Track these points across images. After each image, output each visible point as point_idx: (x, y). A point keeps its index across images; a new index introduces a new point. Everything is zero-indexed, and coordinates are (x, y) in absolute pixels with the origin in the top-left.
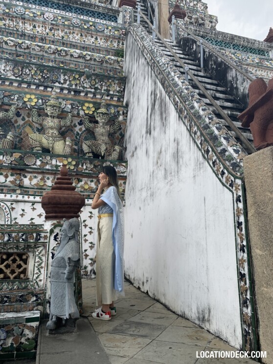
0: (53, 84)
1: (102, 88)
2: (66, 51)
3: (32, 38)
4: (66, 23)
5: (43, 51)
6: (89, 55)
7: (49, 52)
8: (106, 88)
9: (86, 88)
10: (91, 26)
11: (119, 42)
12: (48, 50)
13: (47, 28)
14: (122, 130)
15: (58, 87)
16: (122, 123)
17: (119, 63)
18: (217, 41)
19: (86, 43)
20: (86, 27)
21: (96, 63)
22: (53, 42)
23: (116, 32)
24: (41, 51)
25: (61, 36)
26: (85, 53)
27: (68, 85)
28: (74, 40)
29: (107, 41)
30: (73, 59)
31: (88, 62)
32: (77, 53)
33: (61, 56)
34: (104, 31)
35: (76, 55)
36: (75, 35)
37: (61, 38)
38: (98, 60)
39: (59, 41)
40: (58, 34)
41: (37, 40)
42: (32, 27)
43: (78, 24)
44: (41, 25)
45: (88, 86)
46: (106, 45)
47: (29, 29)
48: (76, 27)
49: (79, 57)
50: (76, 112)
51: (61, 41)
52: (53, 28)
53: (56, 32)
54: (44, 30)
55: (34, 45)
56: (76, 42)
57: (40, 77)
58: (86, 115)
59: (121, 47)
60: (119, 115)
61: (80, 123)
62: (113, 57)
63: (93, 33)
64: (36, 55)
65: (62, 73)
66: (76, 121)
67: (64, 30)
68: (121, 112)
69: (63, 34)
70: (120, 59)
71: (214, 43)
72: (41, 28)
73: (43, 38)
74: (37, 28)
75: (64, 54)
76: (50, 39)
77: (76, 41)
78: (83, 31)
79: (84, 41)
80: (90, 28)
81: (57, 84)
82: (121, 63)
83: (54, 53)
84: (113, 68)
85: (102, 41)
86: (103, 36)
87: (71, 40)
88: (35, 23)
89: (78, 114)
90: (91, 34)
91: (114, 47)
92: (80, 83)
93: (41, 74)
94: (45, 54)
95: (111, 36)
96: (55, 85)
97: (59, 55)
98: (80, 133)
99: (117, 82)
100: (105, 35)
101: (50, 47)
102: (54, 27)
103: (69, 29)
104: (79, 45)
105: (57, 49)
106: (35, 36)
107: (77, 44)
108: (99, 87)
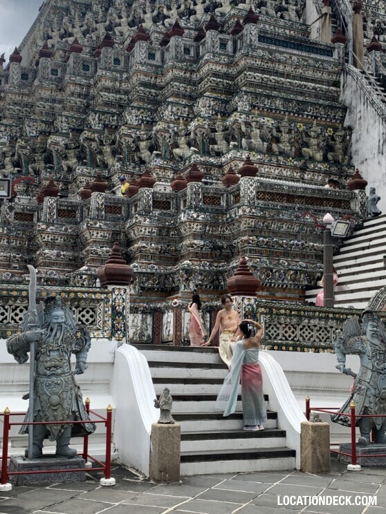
4: (305, 64)
5: (291, 85)
10: (320, 64)
11: (337, 76)
12: (294, 85)
13: (293, 67)
16: (349, 141)
17: (338, 93)
20: (317, 66)
23: (336, 69)
26: (316, 86)
29: (329, 75)
31: (318, 92)
33: (301, 88)
35: (311, 87)
36: (309, 72)
37: (300, 74)
38: (324, 91)
39: (298, 76)
41: (286, 76)
42: (283, 67)
45: (323, 114)
46: (329, 78)
47: (281, 69)
52: (296, 67)
53: (297, 70)
55: (286, 81)
59: (338, 79)
62: (334, 88)
64: (286, 88)
65: (310, 105)
67: (303, 69)
68: (348, 134)
70: (337, 89)
72: (289, 68)
73: (289, 74)
74: (286, 68)
75: (304, 87)
76: (293, 75)
77: (309, 76)
78: (315, 68)
79: (314, 76)
84: (332, 95)
85: (326, 75)
86: (327, 72)
87: (306, 75)
88: (286, 65)
89: (324, 135)
90: (320, 71)
91: (333, 79)
96: (304, 113)
99: (341, 110)
101: (296, 83)
103: (306, 68)
105: (300, 84)
106: (284, 73)
108: (330, 114)
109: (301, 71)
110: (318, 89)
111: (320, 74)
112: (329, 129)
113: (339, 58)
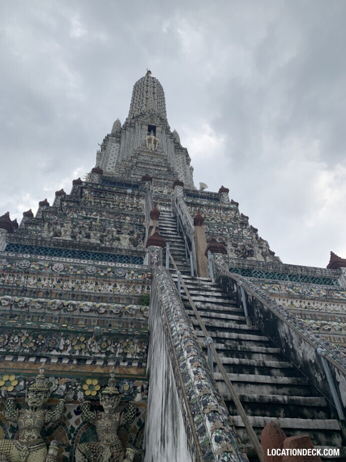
0: (48, 353)
1: (116, 351)
2: (73, 305)
3: (35, 293)
4: (79, 272)
5: (45, 308)
6: (104, 307)
7: (53, 309)
8: (121, 351)
9: (94, 353)
10: (109, 272)
11: (143, 287)
12: (51, 307)
13: (55, 280)
14: (140, 416)
15: (55, 355)
16: (141, 405)
17: (143, 313)
18: (267, 273)
19: (102, 292)
20: (102, 274)
21: (113, 316)
22: (61, 295)
23: (140, 276)
24: (42, 308)
25: (70, 287)
26: (98, 305)
27: (69, 352)
28: (87, 291)
29: (128, 287)
30: (82, 314)
31: (103, 316)
32: (89, 306)
33: (68, 311)
34: (125, 276)
35: (86, 309)
36: (89, 284)
37: (71, 290)
38: (115, 312)
39: (68, 293)
40: (68, 286)
41: (41, 294)
42: (36, 281)
43: (93, 272)
44: (47, 278)
45: (97, 351)
46: (128, 291)
47: (31, 284)
48: (91, 275)
49: (91, 310)
50: (71, 396)
51: (71, 293)
52: (61, 279)
53: (65, 284)
54: (51, 282)
55: (34, 302)
56: (89, 293)
57: (32, 345)
58: (86, 398)
59: (146, 292)
60: (136, 392)
61: (77, 412)
62: (135, 307)
63: (111, 280)
64: (36, 313)
65: (63, 336)
66: (71, 408)
67: (75, 281)
68: (139, 388)
69: (74, 284)
70: (143, 308)
71: (264, 275)
72: (46, 281)
73: (49, 291)
74: (42, 282)
75: (71, 309)
76: (57, 292)
77: (90, 291)
78: (99, 279)
79: (100, 290)
80: (108, 275)
81: (54, 352)
82: (146, 312)
83: (59, 309)
84: (134, 319)
85: (123, 287)
86: (124, 282)
87: (83, 291)
88: (40, 277)
89: (75, 397)
90: (109, 281)
91: (138, 293)
92: (86, 348)
93: (34, 341)
94: (47, 311)
95: (134, 281)
96: (52, 353)
97: (65, 310)
98: (76, 427)
99: (137, 341)
100: (126, 281)
101: (54, 303)
102: (63, 277)
103: (82, 278)
104: (92, 295)
105: (63, 303)
106: (38, 290)
107: (90, 294)
108: (112, 350)
109: (71, 285)
110: (103, 310)
111: (111, 287)
112: (89, 382)
113: (152, 264)
